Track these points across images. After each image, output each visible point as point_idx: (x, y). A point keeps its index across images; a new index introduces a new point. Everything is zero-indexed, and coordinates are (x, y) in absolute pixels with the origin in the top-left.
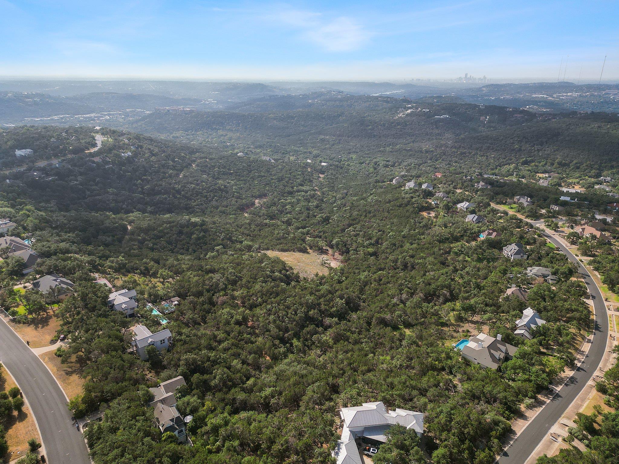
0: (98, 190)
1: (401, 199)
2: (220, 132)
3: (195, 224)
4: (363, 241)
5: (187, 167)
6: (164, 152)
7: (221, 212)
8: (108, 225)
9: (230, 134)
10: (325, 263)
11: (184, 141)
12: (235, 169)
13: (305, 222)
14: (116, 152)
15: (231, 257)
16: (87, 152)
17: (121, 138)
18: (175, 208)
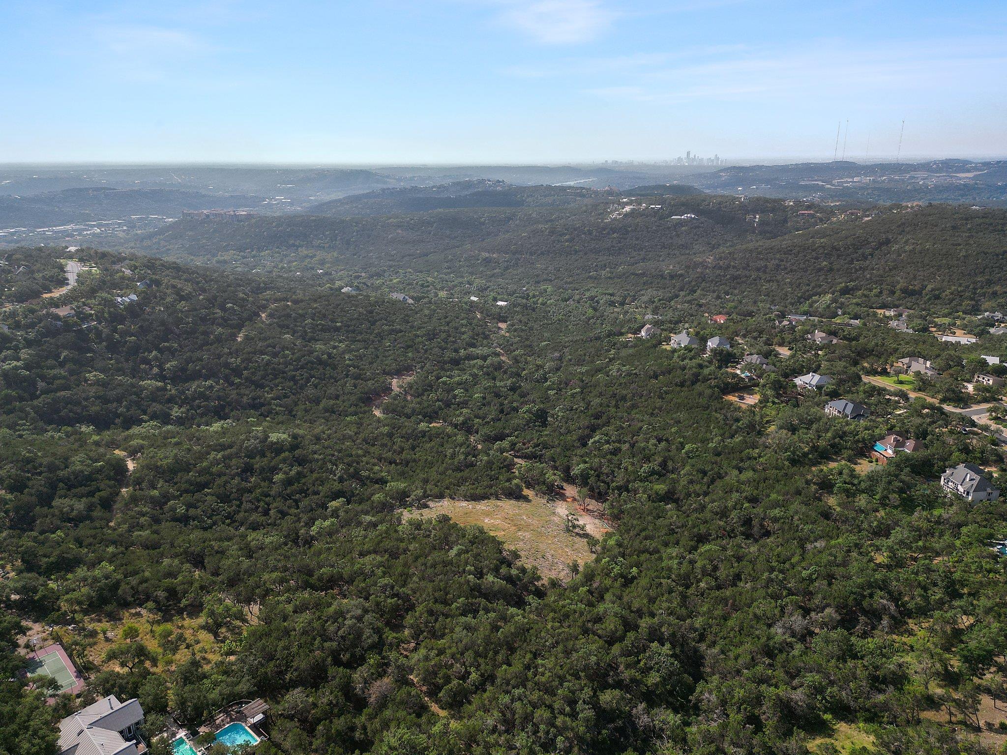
0: (64, 378)
1: (679, 372)
2: (303, 251)
3: (278, 449)
4: (633, 464)
5: (250, 319)
6: (204, 290)
7: (326, 410)
8: (79, 467)
9: (320, 255)
10: (574, 526)
11: (239, 269)
12: (345, 319)
13: (498, 424)
14: (105, 295)
15: (372, 534)
16: (45, 296)
17: (117, 267)
18: (231, 408)
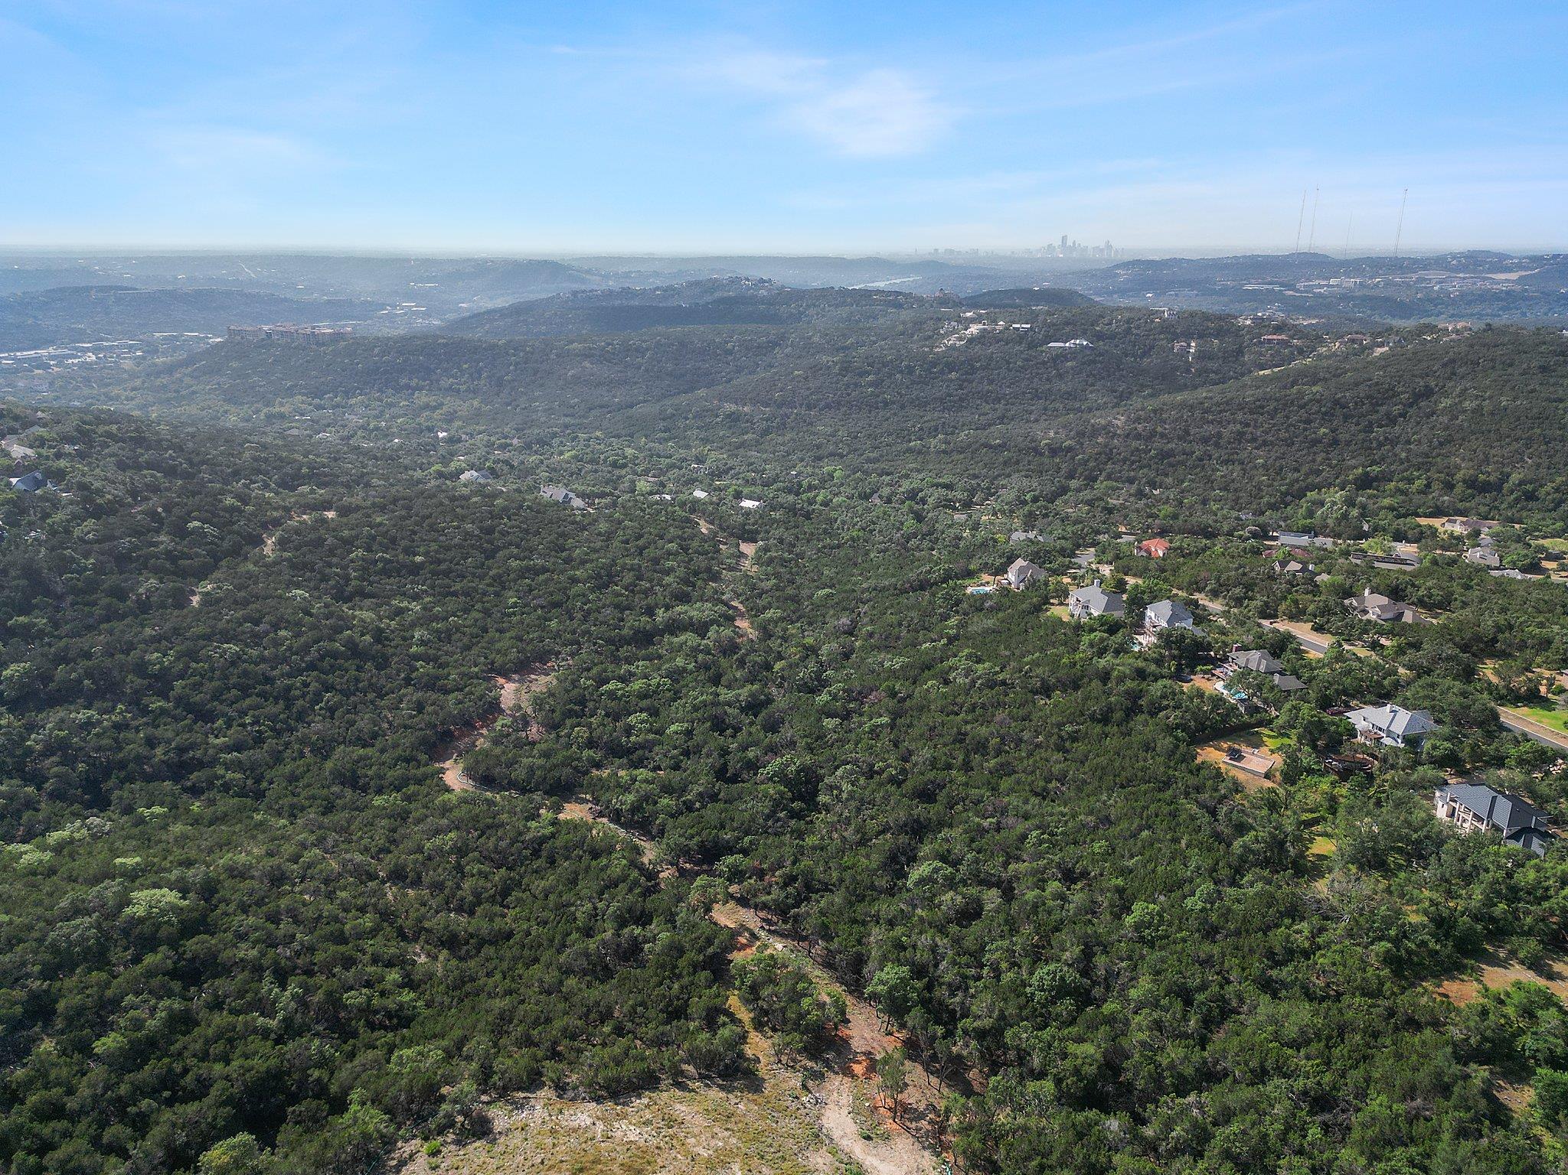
1: (1096, 684)
2: (422, 398)
5: (234, 553)
7: (337, 777)
9: (450, 403)
12: (434, 546)
18: (122, 774)
